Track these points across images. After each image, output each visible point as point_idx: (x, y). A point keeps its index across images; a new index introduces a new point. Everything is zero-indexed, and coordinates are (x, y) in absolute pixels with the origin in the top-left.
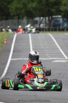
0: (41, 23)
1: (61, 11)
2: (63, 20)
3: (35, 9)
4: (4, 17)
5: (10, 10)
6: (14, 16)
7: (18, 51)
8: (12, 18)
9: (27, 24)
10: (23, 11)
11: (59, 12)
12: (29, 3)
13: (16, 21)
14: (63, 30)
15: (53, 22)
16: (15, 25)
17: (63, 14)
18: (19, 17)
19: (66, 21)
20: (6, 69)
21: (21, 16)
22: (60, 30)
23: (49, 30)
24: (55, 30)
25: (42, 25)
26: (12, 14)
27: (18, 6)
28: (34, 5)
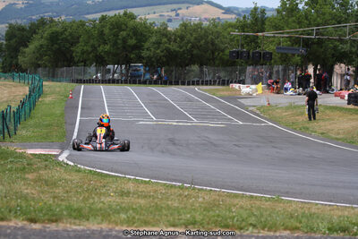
0: (115, 72)
1: (143, 58)
2: (145, 70)
3: (108, 53)
4: (65, 63)
5: (74, 54)
6: (79, 61)
7: (89, 108)
8: (76, 64)
9: (97, 73)
10: (91, 56)
11: (139, 59)
12: (99, 46)
13: (81, 68)
14: (145, 83)
15: (130, 71)
16: (79, 74)
17: (144, 61)
18: (86, 63)
19: (148, 71)
20: (76, 130)
21: (88, 62)
22: (140, 83)
23: (126, 82)
24: (134, 83)
25: (116, 75)
26: (76, 59)
27: (85, 48)
28: (107, 48)
